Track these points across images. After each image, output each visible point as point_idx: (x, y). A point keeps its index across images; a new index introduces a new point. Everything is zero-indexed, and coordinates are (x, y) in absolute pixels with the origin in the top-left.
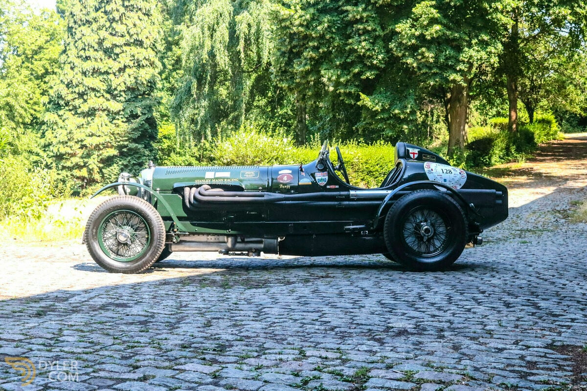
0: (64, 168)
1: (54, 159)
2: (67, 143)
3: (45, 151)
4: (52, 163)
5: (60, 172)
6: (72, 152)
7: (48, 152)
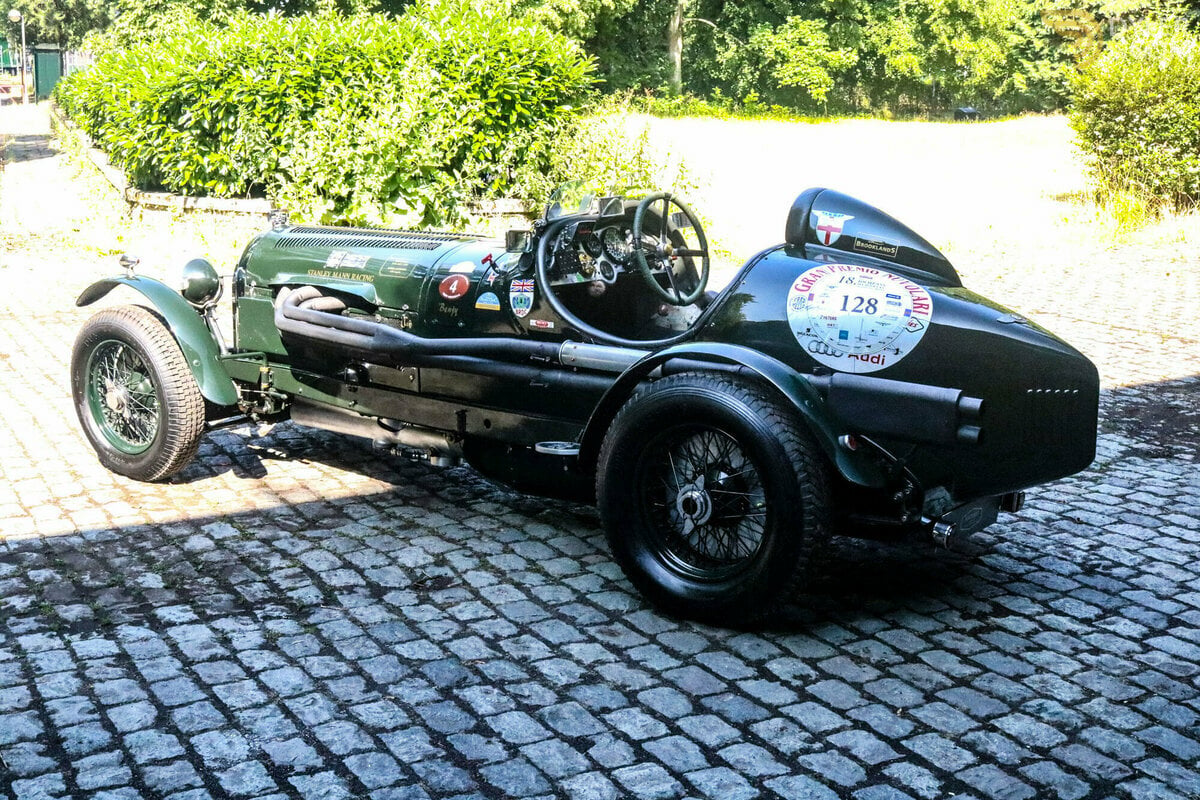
0: (1063, 57)
1: (1047, 41)
2: (1069, 11)
3: (1033, 26)
4: (1042, 49)
5: (1055, 65)
6: (1078, 28)
7: (1038, 29)
